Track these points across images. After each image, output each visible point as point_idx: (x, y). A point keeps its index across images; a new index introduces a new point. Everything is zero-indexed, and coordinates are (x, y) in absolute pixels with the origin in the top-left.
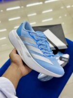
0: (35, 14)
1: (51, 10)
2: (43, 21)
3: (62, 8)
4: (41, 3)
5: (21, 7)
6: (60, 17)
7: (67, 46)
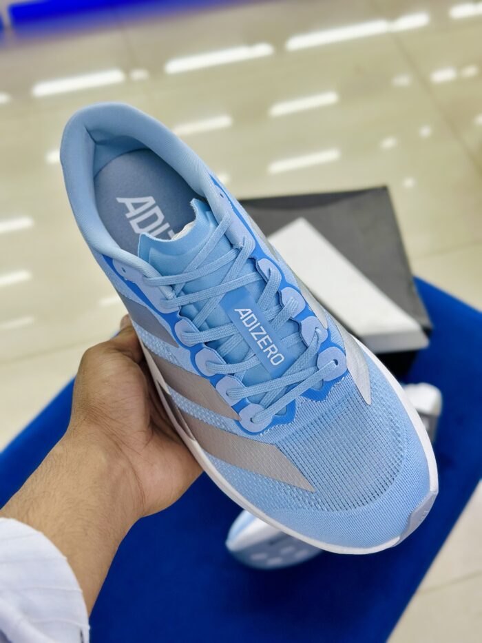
1: (329, 98)
2: (278, 167)
3: (403, 80)
4: (263, 50)
6: (389, 143)
7: (427, 331)
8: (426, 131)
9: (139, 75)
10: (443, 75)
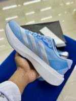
0: (33, 12)
1: (50, 8)
3: (62, 5)
5: (17, 5)
8: (66, 13)
9: (19, 5)
10: (68, 3)
